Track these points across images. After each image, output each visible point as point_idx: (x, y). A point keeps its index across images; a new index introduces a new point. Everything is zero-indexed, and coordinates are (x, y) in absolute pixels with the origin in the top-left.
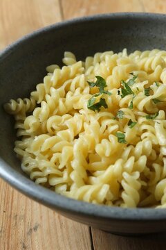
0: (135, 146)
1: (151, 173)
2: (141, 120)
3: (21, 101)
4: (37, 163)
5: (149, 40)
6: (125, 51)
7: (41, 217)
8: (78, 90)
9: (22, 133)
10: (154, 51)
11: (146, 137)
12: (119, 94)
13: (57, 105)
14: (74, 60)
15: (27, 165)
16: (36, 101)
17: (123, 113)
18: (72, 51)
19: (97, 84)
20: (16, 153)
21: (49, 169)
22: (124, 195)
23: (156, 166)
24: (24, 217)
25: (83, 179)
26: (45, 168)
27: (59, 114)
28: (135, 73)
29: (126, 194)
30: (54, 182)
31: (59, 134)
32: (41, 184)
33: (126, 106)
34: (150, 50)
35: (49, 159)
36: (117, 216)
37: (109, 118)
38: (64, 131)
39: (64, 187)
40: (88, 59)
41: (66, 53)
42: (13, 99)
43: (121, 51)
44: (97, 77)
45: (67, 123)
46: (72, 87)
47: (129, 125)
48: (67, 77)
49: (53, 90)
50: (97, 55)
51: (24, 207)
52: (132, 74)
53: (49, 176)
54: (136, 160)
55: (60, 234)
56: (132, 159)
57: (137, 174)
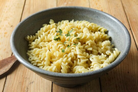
0: (68, 54)
1: (73, 64)
2: (72, 45)
3: (31, 36)
4: (34, 58)
5: (82, 17)
6: (73, 20)
7: (35, 79)
8: (53, 33)
9: (31, 48)
10: (84, 21)
11: (73, 51)
12: (66, 36)
13: (44, 38)
14: (53, 22)
15: (31, 59)
16: (37, 37)
17: (66, 42)
18: (53, 19)
19: (59, 32)
20: (27, 55)
21: (38, 60)
22: (62, 70)
23: (75, 61)
24: (29, 78)
25: (49, 64)
26: (36, 60)
27: (45, 42)
28: (73, 28)
29: (63, 70)
30: (39, 65)
31: (43, 49)
32: (34, 65)
33: (68, 40)
34: (83, 20)
35: (38, 57)
36: (55, 75)
37: (61, 44)
38: (45, 48)
39: (42, 67)
40: (59, 23)
41: (51, 20)
42: (29, 35)
43: (72, 20)
44: (59, 29)
45: (46, 45)
46: (51, 32)
47: (67, 46)
48: (49, 29)
49: (43, 33)
50: (62, 21)
51: (29, 75)
52: (72, 29)
53: (37, 63)
54: (68, 59)
55: (41, 85)
56: (66, 58)
57: (67, 63)
